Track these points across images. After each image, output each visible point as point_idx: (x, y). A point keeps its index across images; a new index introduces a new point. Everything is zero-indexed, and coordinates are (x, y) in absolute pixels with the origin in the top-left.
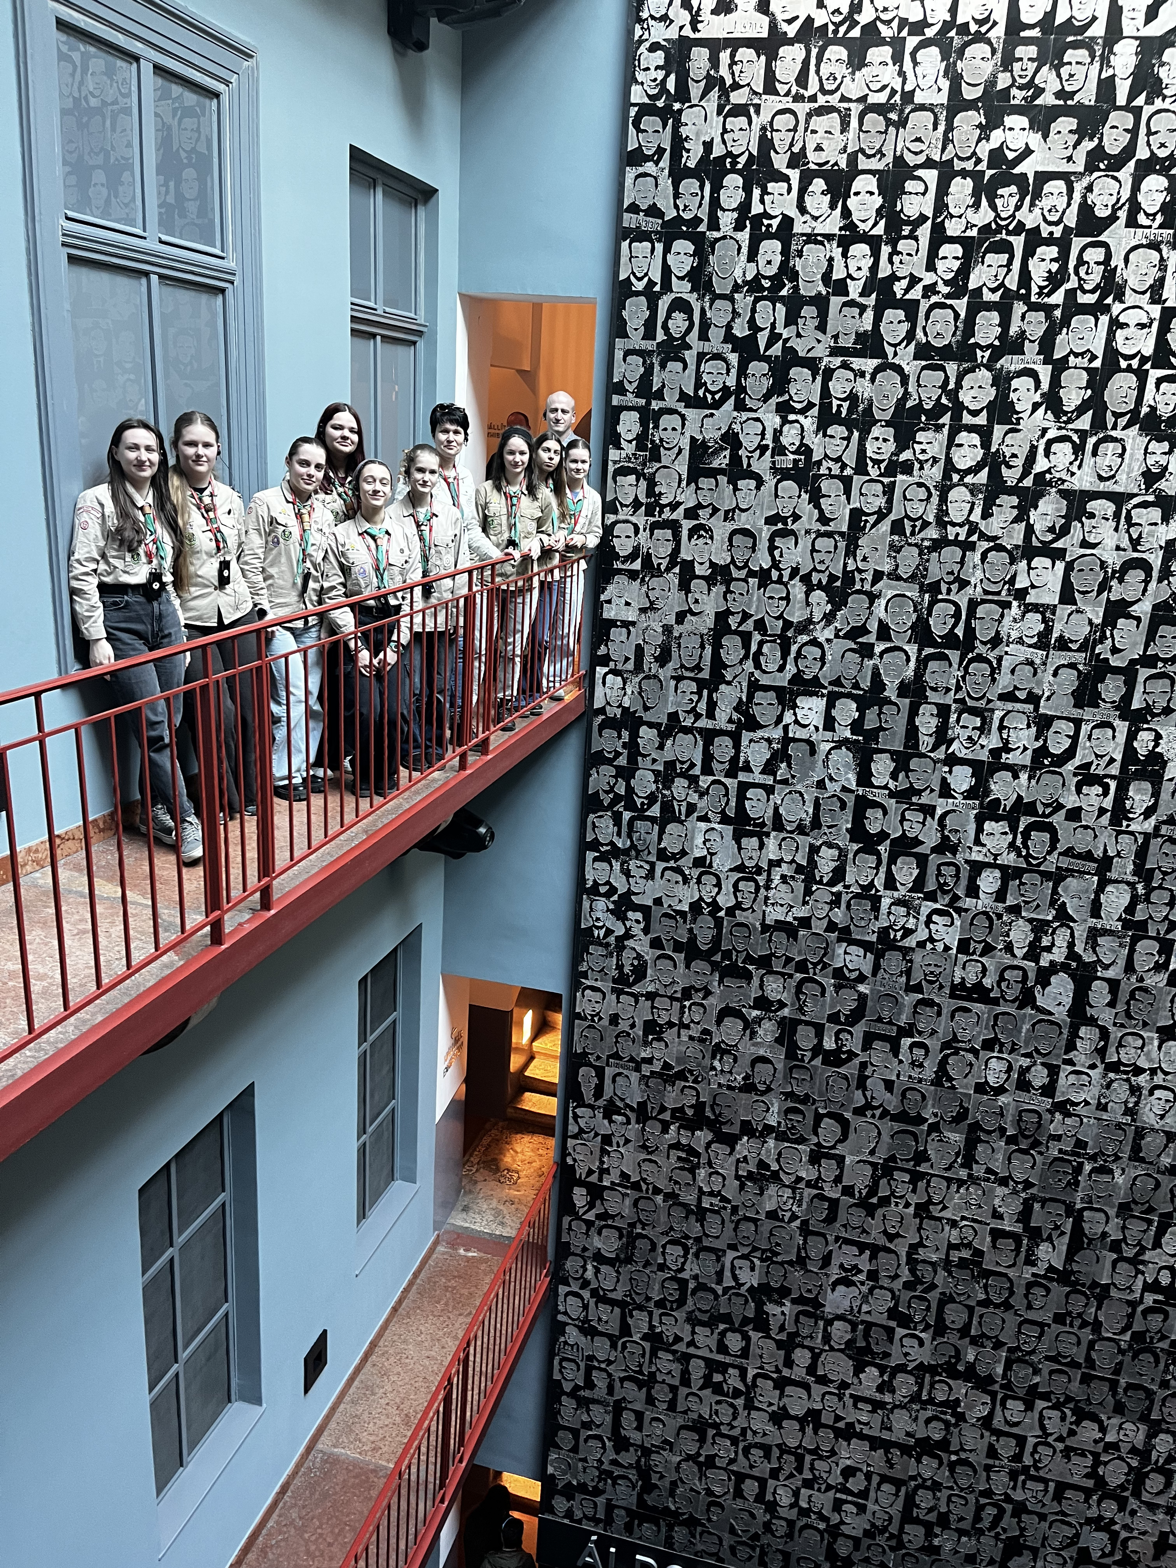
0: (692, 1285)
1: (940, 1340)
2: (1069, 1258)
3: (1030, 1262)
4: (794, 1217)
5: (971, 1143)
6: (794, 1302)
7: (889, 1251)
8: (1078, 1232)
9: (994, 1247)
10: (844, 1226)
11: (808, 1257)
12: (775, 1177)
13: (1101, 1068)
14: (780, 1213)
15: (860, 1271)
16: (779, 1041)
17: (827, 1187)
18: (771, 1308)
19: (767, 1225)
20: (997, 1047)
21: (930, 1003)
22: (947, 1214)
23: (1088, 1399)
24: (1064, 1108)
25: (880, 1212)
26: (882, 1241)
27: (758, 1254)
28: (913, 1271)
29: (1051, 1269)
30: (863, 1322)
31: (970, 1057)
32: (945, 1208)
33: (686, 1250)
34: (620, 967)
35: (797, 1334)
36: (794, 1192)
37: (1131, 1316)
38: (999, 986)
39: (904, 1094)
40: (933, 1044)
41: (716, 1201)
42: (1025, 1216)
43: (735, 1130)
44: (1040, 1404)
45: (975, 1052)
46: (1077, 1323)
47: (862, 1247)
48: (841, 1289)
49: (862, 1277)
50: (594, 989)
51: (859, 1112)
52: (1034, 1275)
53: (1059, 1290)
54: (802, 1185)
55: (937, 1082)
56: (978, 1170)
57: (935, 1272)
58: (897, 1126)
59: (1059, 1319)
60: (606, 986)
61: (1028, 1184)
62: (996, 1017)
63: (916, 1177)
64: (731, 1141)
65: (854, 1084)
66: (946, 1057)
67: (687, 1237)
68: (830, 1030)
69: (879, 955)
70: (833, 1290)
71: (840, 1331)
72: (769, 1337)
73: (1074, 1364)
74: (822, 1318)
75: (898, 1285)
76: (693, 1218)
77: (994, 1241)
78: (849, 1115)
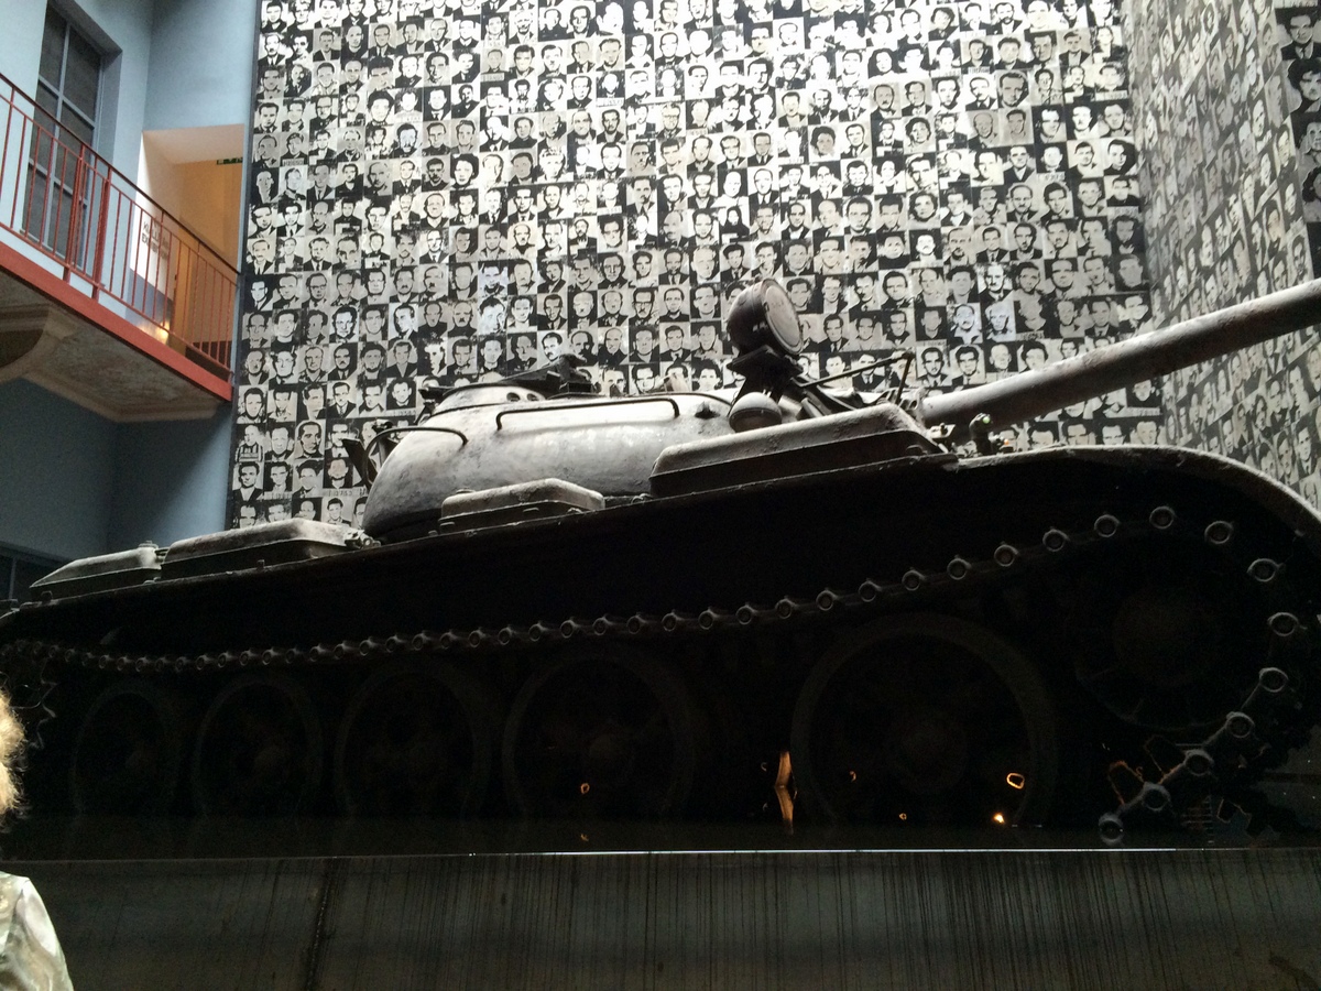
0: (360, 346)
1: (574, 331)
2: (661, 224)
3: (632, 236)
4: (443, 255)
5: (572, 148)
6: (451, 335)
7: (522, 262)
8: (662, 200)
9: (603, 232)
10: (484, 251)
11: (458, 289)
12: (425, 225)
13: (653, 64)
14: (431, 255)
15: (502, 288)
16: (417, 108)
17: (466, 220)
18: (430, 348)
19: (421, 269)
20: (578, 69)
21: (524, 49)
22: (563, 215)
23: (701, 348)
24: (633, 102)
25: (510, 231)
26: (516, 254)
27: (416, 299)
28: (544, 274)
29: (649, 238)
30: (510, 335)
31: (560, 82)
32: (561, 210)
33: (354, 314)
34: (289, 82)
35: (455, 366)
36: (441, 233)
37: (716, 259)
38: (571, 23)
39: (516, 125)
40: (533, 79)
41: (377, 260)
42: (621, 198)
43: (389, 191)
44: (664, 365)
45: (563, 77)
46: (678, 278)
47: (500, 264)
48: (488, 310)
49: (504, 293)
50: (269, 105)
51: (484, 148)
52: (638, 247)
53: (657, 255)
54: (447, 224)
55: (539, 108)
56: (581, 171)
57: (561, 269)
58: (515, 152)
59: (663, 279)
60: (279, 101)
61: (619, 171)
62: (574, 47)
63: (535, 191)
64: (385, 203)
65: (478, 126)
66: (543, 87)
67: (354, 301)
68: (455, 89)
69: (484, 23)
70: (482, 313)
71: (492, 351)
72: (432, 377)
73: (683, 318)
74: (475, 343)
75: (534, 290)
76: (358, 282)
77: (602, 228)
78: (477, 153)
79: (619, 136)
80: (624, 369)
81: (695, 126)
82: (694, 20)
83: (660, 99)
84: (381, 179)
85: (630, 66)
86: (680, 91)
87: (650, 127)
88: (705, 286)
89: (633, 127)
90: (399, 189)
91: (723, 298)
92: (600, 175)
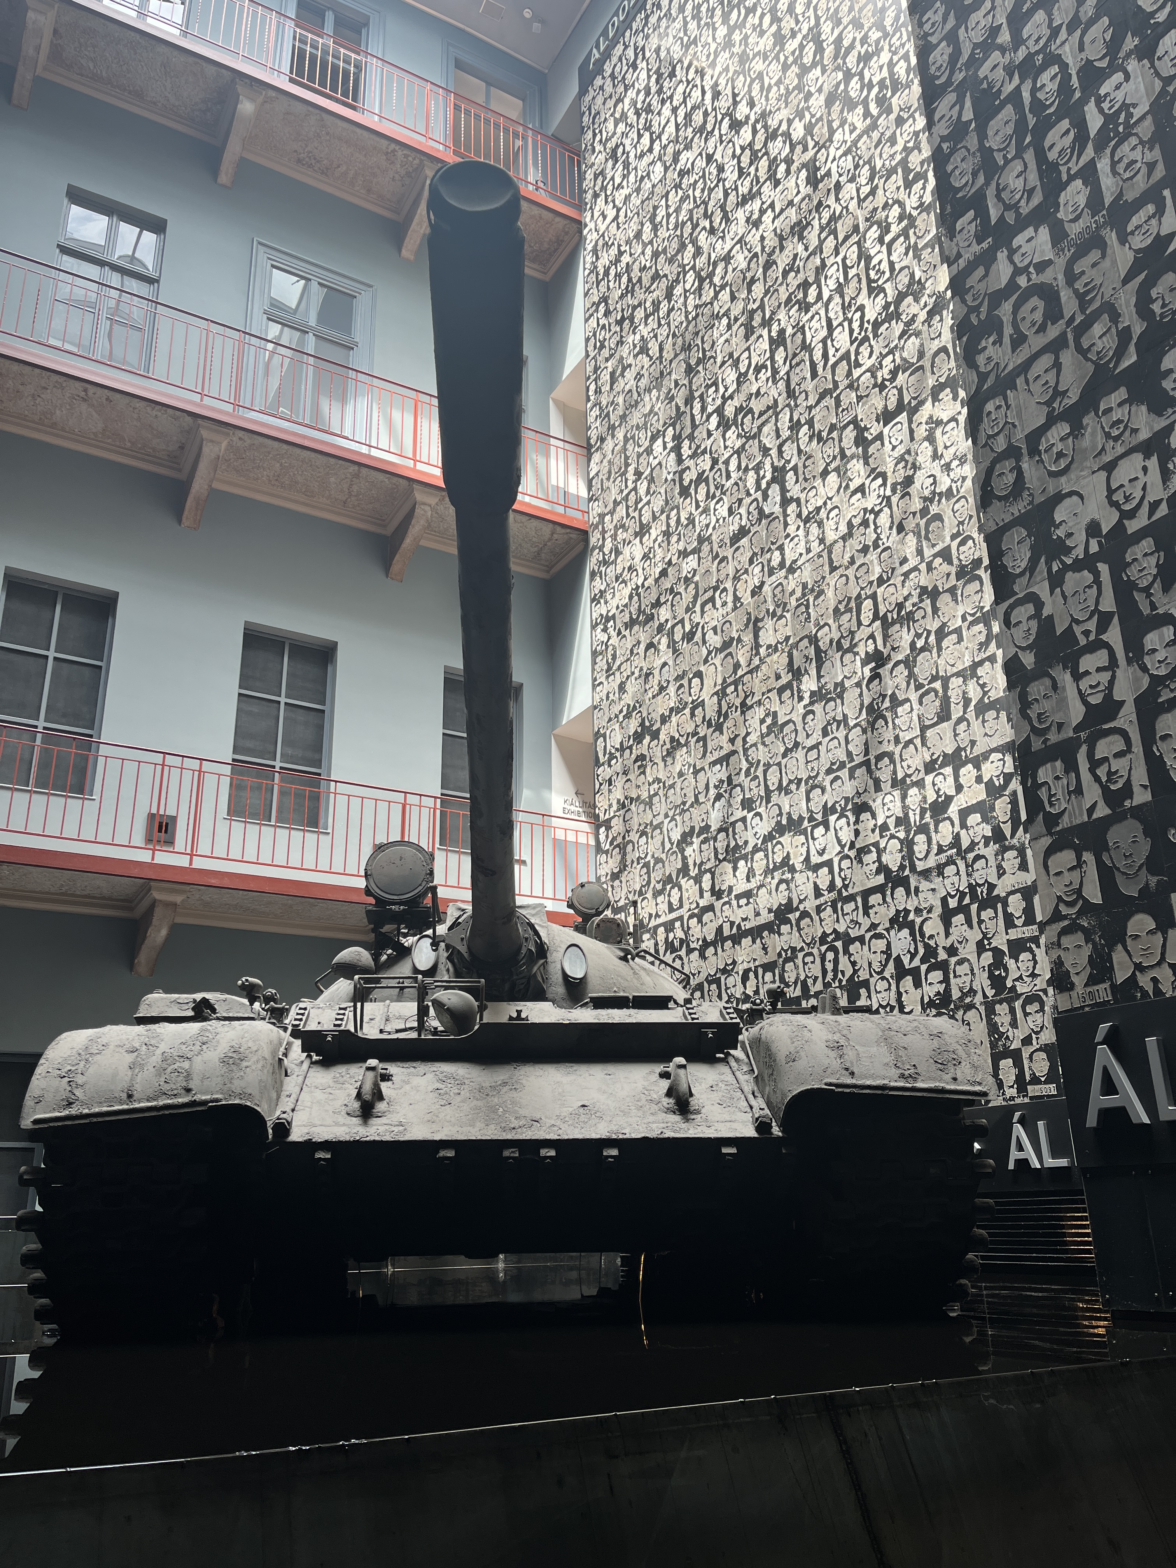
0: (652, 863)
1: (770, 805)
2: (819, 677)
3: (800, 698)
4: (689, 767)
5: (756, 633)
6: (698, 836)
7: (734, 753)
8: (818, 652)
9: (781, 703)
10: (712, 752)
11: (699, 793)
12: (678, 744)
13: (802, 525)
14: (683, 769)
15: (723, 782)
16: (669, 646)
17: (699, 729)
18: (687, 852)
19: (679, 784)
20: (755, 559)
22: (755, 699)
23: (857, 792)
24: (791, 569)
25: (725, 727)
26: (730, 747)
27: (677, 811)
28: (747, 759)
29: (813, 694)
30: (731, 824)
31: (745, 577)
32: (753, 694)
35: (702, 863)
36: (687, 748)
37: (861, 695)
38: (748, 519)
39: (722, 631)
40: (729, 584)
41: (656, 786)
42: (790, 665)
43: (659, 724)
44: (832, 818)
45: (746, 571)
46: (834, 726)
47: (721, 761)
49: (725, 786)
51: (706, 661)
52: (805, 707)
53: (819, 709)
54: (690, 738)
55: (735, 608)
56: (763, 651)
57: (758, 749)
58: (723, 655)
59: (825, 732)
61: (787, 639)
62: (751, 540)
63: (737, 684)
64: (657, 735)
65: (700, 644)
66: (735, 587)
67: (646, 825)
69: (699, 552)
71: (722, 843)
72: (690, 878)
73: (842, 765)
75: (742, 776)
76: (647, 808)
78: (702, 668)
79: (785, 604)
80: (804, 832)
81: (836, 568)
82: (828, 464)
83: (811, 555)
84: (653, 715)
85: (788, 535)
86: (822, 541)
87: (805, 586)
88: (856, 725)
89: (793, 593)
90: (664, 720)
91: (869, 733)
92: (776, 650)
